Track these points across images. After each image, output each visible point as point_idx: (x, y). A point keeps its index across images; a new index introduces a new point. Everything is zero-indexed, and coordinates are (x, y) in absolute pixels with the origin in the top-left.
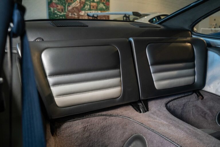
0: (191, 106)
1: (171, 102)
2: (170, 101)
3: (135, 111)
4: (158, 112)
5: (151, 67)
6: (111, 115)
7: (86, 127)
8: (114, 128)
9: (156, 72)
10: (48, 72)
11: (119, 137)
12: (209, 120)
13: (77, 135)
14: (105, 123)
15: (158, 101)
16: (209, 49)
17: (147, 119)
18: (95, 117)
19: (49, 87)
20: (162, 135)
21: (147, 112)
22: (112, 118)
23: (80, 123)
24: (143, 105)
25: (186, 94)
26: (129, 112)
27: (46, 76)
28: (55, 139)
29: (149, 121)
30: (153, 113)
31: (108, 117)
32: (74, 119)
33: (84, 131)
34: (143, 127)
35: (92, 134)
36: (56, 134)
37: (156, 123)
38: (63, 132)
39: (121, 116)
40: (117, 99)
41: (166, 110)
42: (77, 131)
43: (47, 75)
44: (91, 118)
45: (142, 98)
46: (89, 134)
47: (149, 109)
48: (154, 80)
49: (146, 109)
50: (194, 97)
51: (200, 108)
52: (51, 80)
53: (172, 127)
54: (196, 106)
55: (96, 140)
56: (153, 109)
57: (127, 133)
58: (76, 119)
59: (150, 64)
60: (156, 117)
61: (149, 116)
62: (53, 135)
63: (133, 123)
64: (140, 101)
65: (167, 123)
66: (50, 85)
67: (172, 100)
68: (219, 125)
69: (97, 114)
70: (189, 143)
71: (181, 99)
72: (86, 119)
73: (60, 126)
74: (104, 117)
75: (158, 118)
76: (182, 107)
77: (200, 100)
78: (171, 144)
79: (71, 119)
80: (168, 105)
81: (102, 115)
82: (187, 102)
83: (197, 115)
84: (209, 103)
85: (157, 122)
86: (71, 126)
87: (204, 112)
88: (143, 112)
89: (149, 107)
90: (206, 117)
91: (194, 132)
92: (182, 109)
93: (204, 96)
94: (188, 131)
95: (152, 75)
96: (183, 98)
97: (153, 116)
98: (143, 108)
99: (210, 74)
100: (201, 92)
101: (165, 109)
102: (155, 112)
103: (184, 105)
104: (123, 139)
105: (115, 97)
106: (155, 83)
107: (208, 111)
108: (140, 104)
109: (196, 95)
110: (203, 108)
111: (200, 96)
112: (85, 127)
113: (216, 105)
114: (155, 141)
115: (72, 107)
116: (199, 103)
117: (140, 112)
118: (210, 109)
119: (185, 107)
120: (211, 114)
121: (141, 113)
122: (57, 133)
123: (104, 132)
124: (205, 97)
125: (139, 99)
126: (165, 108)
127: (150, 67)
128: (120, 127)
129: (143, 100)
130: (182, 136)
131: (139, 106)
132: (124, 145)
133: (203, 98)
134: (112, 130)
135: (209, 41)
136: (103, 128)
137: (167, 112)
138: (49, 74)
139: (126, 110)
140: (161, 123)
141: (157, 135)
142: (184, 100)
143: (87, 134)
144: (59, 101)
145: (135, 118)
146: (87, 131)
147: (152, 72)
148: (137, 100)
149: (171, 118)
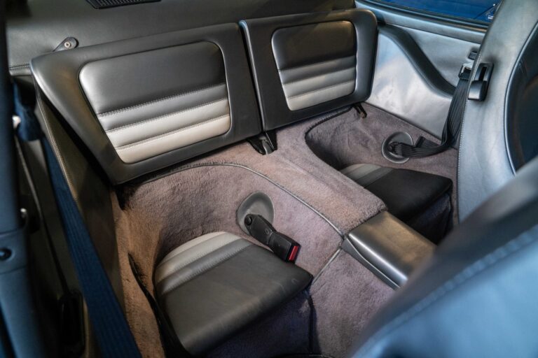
0: (347, 130)
1: (314, 129)
2: (313, 127)
3: (255, 151)
4: (292, 151)
5: (282, 74)
6: (215, 164)
7: (175, 187)
8: (221, 184)
9: (288, 81)
10: (96, 107)
11: (231, 196)
12: (372, 149)
13: (162, 202)
14: (206, 177)
15: (294, 130)
16: (380, 30)
17: (274, 166)
18: (190, 170)
19: (104, 132)
20: (295, 196)
21: (275, 152)
22: (217, 167)
23: (165, 183)
24: (268, 139)
25: (339, 112)
26: (245, 155)
27: (95, 116)
28: (129, 214)
29: (278, 170)
30: (283, 155)
31: (210, 167)
32: (154, 177)
33: (173, 193)
34: (267, 182)
35: (187, 197)
36: (129, 206)
37: (288, 174)
38: (139, 200)
39: (231, 163)
40: (223, 136)
41: (306, 145)
42: (161, 197)
43: (97, 112)
44: (183, 173)
45: (266, 128)
46: (181, 198)
47: (279, 145)
48: (286, 95)
49: (274, 147)
50: (353, 116)
51: (361, 132)
52: (105, 120)
53: (313, 181)
54: (354, 130)
55: (194, 206)
56: (284, 145)
57: (242, 191)
58: (157, 177)
59: (278, 68)
60: (288, 162)
61: (278, 161)
62: (123, 207)
63: (251, 175)
64: (263, 133)
65: (305, 173)
66: (105, 129)
67: (316, 125)
68: (385, 156)
69: (193, 164)
70: (334, 207)
71: (331, 120)
72: (174, 175)
73: (132, 192)
74: (204, 167)
75: (291, 164)
76: (332, 134)
77: (361, 118)
78: (309, 210)
79: (149, 179)
80: (310, 134)
81: (200, 165)
82: (341, 124)
83: (355, 144)
84: (373, 124)
85: (289, 171)
86: (150, 190)
87: (366, 137)
88: (269, 153)
89: (279, 141)
90: (368, 146)
91: (344, 185)
92: (332, 137)
93: (367, 112)
94: (335, 186)
95: (283, 87)
96: (334, 119)
97: (283, 160)
98: (268, 144)
99: (379, 75)
100: (364, 105)
101: (304, 143)
102: (287, 151)
103: (336, 130)
104: (237, 200)
105: (220, 133)
106: (287, 100)
107: (372, 137)
108: (263, 138)
109: (356, 111)
110: (364, 131)
111: (362, 113)
112: (174, 189)
113: (384, 127)
114: (286, 205)
115: (148, 160)
116: (359, 124)
117: (264, 153)
118: (375, 133)
119: (336, 134)
120: (375, 142)
121: (265, 156)
122: (130, 204)
123: (206, 192)
124: (369, 114)
125: (261, 130)
126: (304, 140)
127: (280, 73)
128: (232, 181)
129: (268, 132)
130: (326, 196)
131: (261, 141)
132: (240, 208)
133: (366, 114)
134: (219, 186)
135: (381, 15)
136: (204, 185)
137: (306, 150)
138: (100, 110)
139: (240, 153)
140: (297, 173)
141: (289, 196)
142: (335, 122)
143: (178, 198)
144: (124, 154)
145: (254, 166)
146: (178, 193)
147: (282, 81)
148: (258, 133)
149: (313, 161)
